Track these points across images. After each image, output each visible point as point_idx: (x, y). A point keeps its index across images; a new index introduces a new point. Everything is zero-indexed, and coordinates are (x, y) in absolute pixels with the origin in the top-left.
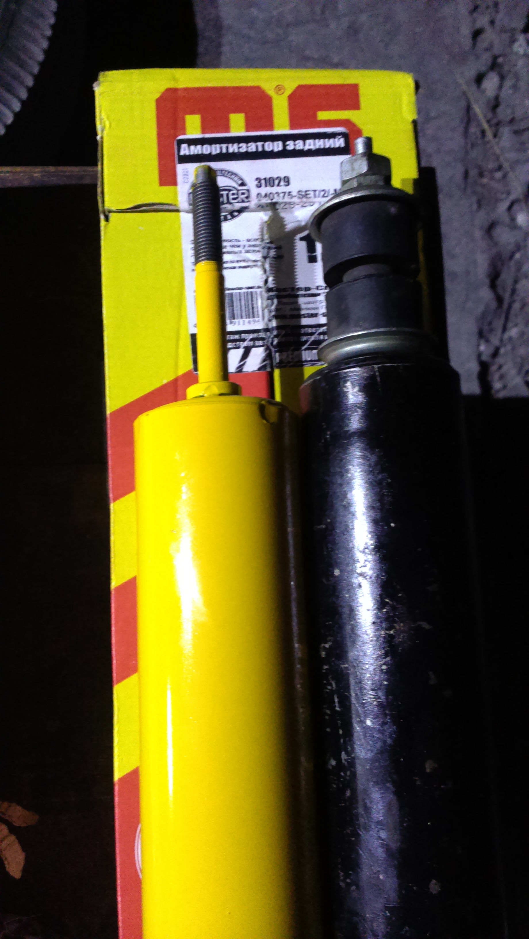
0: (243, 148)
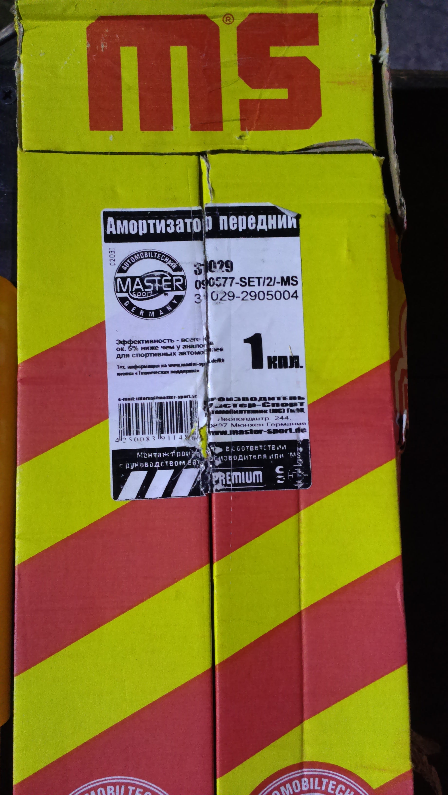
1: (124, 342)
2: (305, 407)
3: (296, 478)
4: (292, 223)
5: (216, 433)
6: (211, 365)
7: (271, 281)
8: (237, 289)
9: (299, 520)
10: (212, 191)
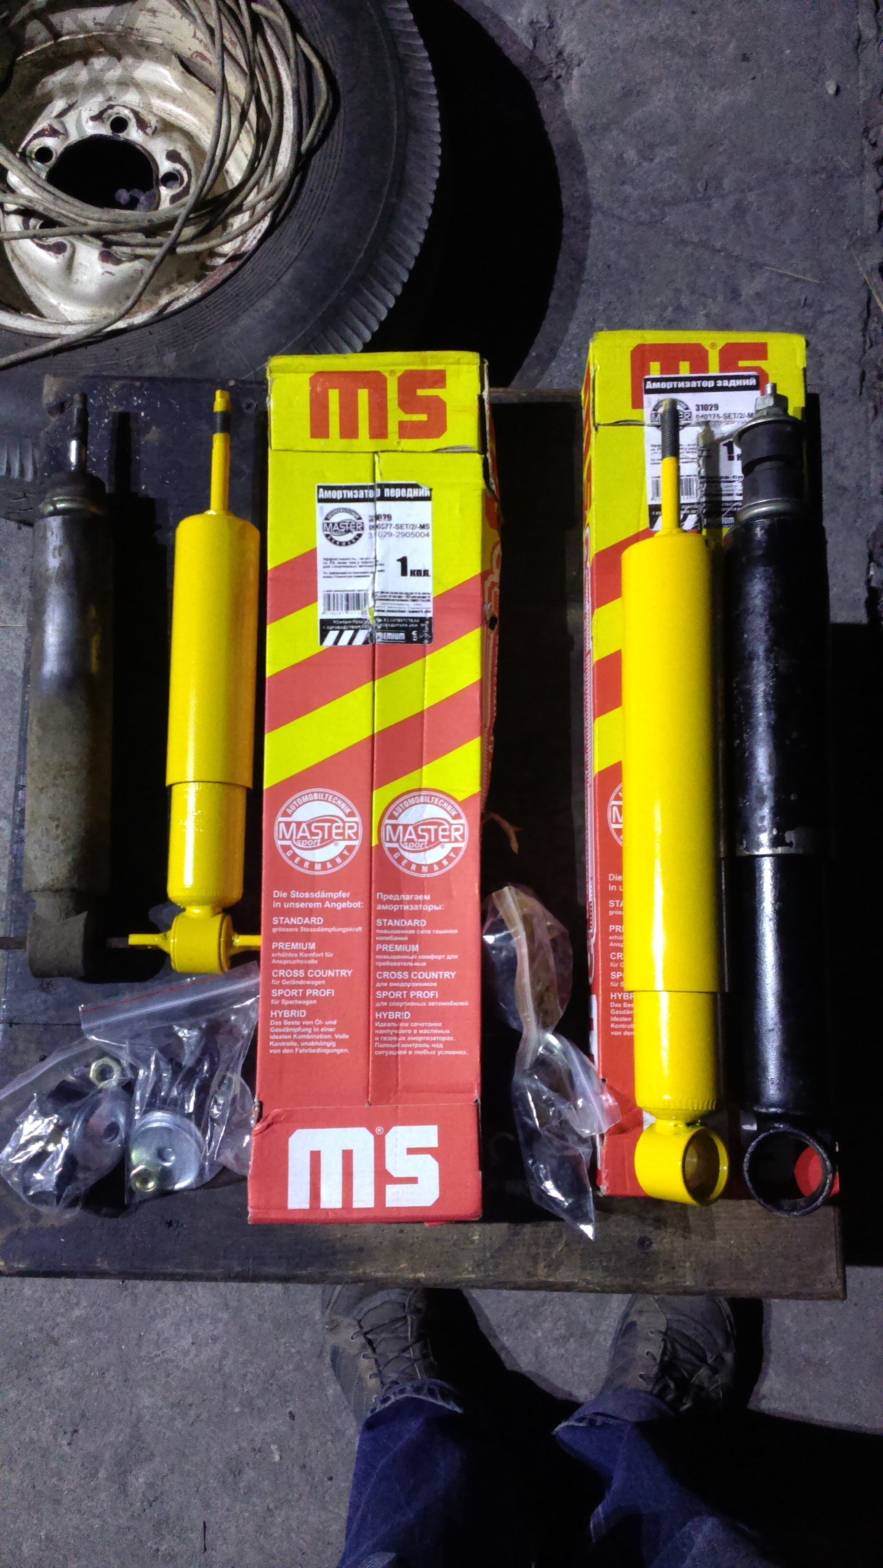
0: (688, 384)
1: (327, 559)
2: (431, 599)
3: (424, 639)
4: (427, 494)
5: (379, 611)
6: (377, 574)
7: (413, 526)
8: (394, 531)
9: (425, 661)
10: (381, 474)
